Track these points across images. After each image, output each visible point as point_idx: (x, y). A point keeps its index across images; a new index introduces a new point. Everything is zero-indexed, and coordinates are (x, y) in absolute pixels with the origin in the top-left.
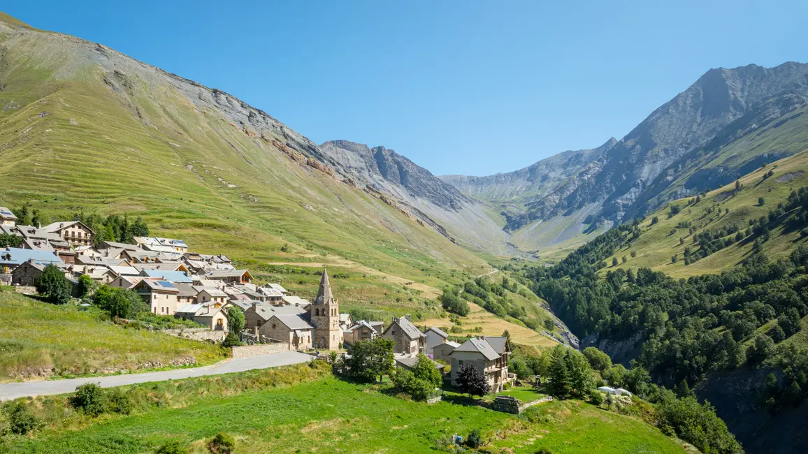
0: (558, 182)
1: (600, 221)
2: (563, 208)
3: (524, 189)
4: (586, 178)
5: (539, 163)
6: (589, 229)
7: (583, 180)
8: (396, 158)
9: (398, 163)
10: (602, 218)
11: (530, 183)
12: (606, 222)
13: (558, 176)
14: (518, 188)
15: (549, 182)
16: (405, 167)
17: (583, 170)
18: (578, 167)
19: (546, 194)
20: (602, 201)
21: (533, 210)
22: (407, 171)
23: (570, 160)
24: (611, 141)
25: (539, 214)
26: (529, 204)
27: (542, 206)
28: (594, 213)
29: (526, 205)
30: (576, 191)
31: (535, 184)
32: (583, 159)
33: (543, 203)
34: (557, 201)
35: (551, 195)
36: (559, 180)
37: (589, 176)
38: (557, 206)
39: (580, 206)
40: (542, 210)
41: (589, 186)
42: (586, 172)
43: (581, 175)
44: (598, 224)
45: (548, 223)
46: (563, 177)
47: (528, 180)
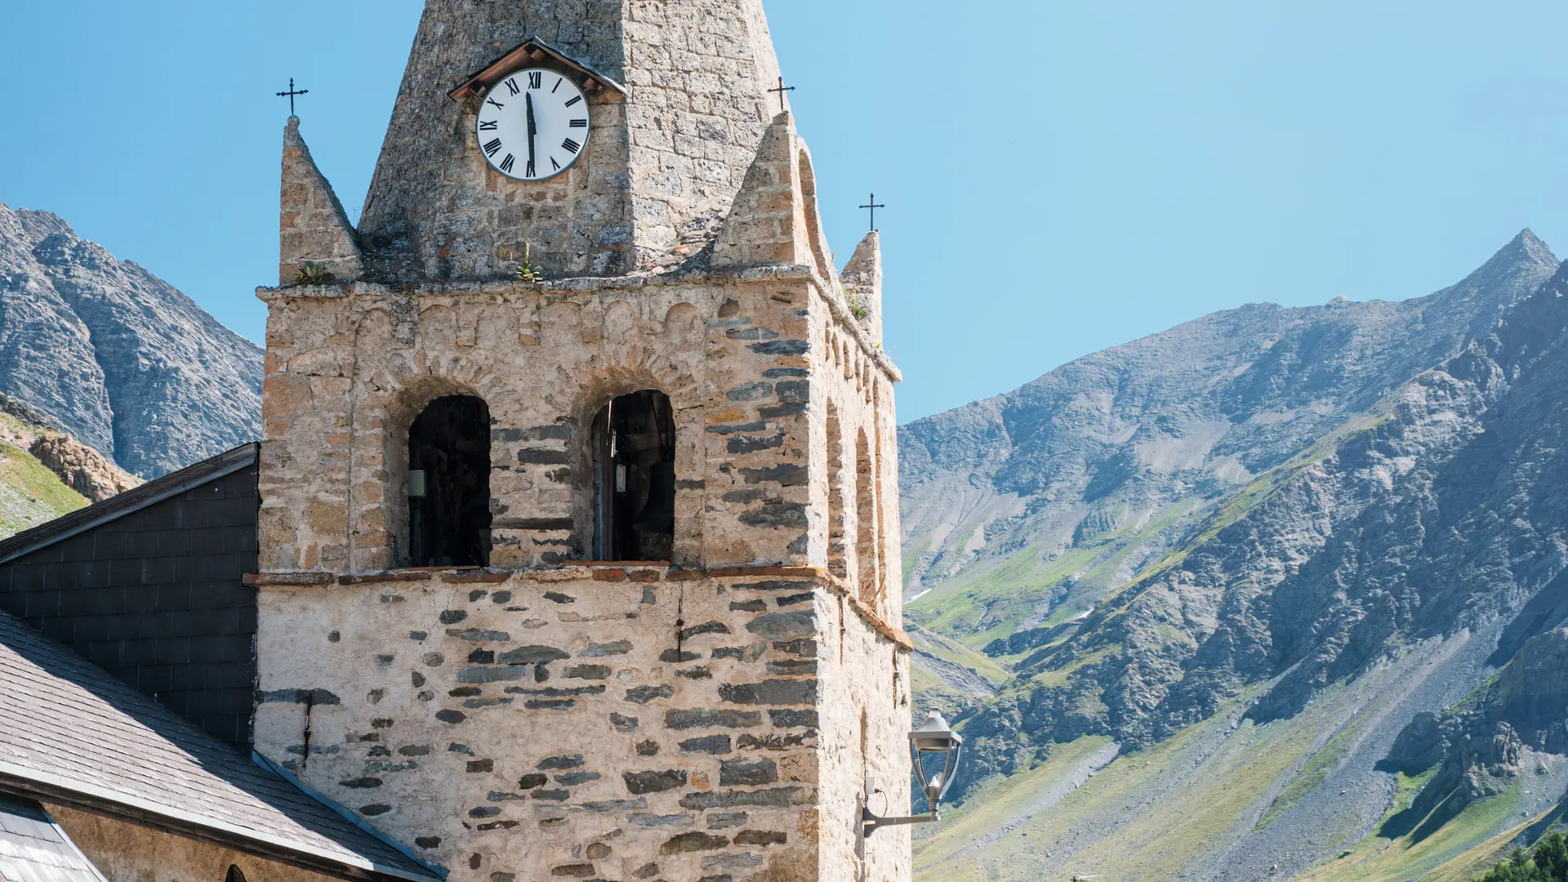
0: (1197, 504)
1: (1492, 756)
2: (1250, 670)
3: (977, 540)
4: (1383, 474)
5: (1068, 373)
6: (1423, 802)
7: (1363, 490)
8: (81, 274)
9: (95, 312)
10: (1506, 732)
11: (1017, 505)
12: (1526, 759)
13: (1192, 463)
14: (941, 533)
15: (1138, 503)
16: (147, 336)
17: (1365, 422)
18: (1322, 408)
19: (1123, 578)
20: (1493, 624)
21: (1051, 679)
22: (159, 375)
23: (1266, 364)
24: (1515, 252)
25: (1091, 706)
26: (1017, 643)
27: (1116, 650)
28: (1452, 704)
29: (994, 649)
30: (1325, 560)
31: (1050, 512)
32: (1349, 362)
33: (1118, 633)
34: (1210, 623)
35: (1164, 577)
36: (1204, 487)
37: (1405, 464)
38: (1211, 653)
39: (1356, 660)
40: (1111, 677)
41: (1405, 533)
42: (1386, 439)
43: (1354, 454)
44: (1475, 775)
45: (1155, 761)
46: (1231, 471)
47: (1002, 482)
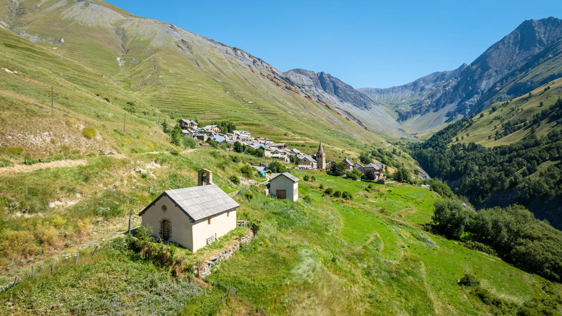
0: (430, 91)
1: (455, 115)
2: (433, 107)
3: (410, 96)
4: (447, 89)
5: (419, 79)
6: (449, 119)
7: (445, 90)
8: (331, 79)
9: (333, 82)
10: (457, 113)
11: (413, 92)
12: (459, 115)
13: (430, 87)
14: (406, 95)
15: (425, 92)
16: (337, 84)
17: (446, 84)
18: (443, 82)
19: (423, 99)
20: (457, 103)
21: (415, 109)
22: (338, 87)
23: (438, 78)
24: (463, 65)
25: (418, 111)
26: (413, 105)
27: (421, 106)
28: (452, 110)
29: (411, 106)
30: (441, 97)
31: (416, 93)
32: (446, 77)
33: (421, 105)
34: (430, 103)
35: (425, 99)
36: (431, 90)
37: (449, 87)
38: (430, 106)
39: (443, 106)
40: (420, 108)
41: (449, 94)
42: (448, 85)
43: (444, 87)
44: (454, 117)
45: (424, 116)
46: (434, 88)
47: (412, 90)
